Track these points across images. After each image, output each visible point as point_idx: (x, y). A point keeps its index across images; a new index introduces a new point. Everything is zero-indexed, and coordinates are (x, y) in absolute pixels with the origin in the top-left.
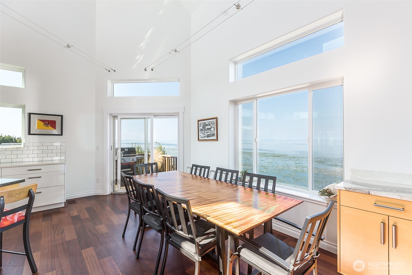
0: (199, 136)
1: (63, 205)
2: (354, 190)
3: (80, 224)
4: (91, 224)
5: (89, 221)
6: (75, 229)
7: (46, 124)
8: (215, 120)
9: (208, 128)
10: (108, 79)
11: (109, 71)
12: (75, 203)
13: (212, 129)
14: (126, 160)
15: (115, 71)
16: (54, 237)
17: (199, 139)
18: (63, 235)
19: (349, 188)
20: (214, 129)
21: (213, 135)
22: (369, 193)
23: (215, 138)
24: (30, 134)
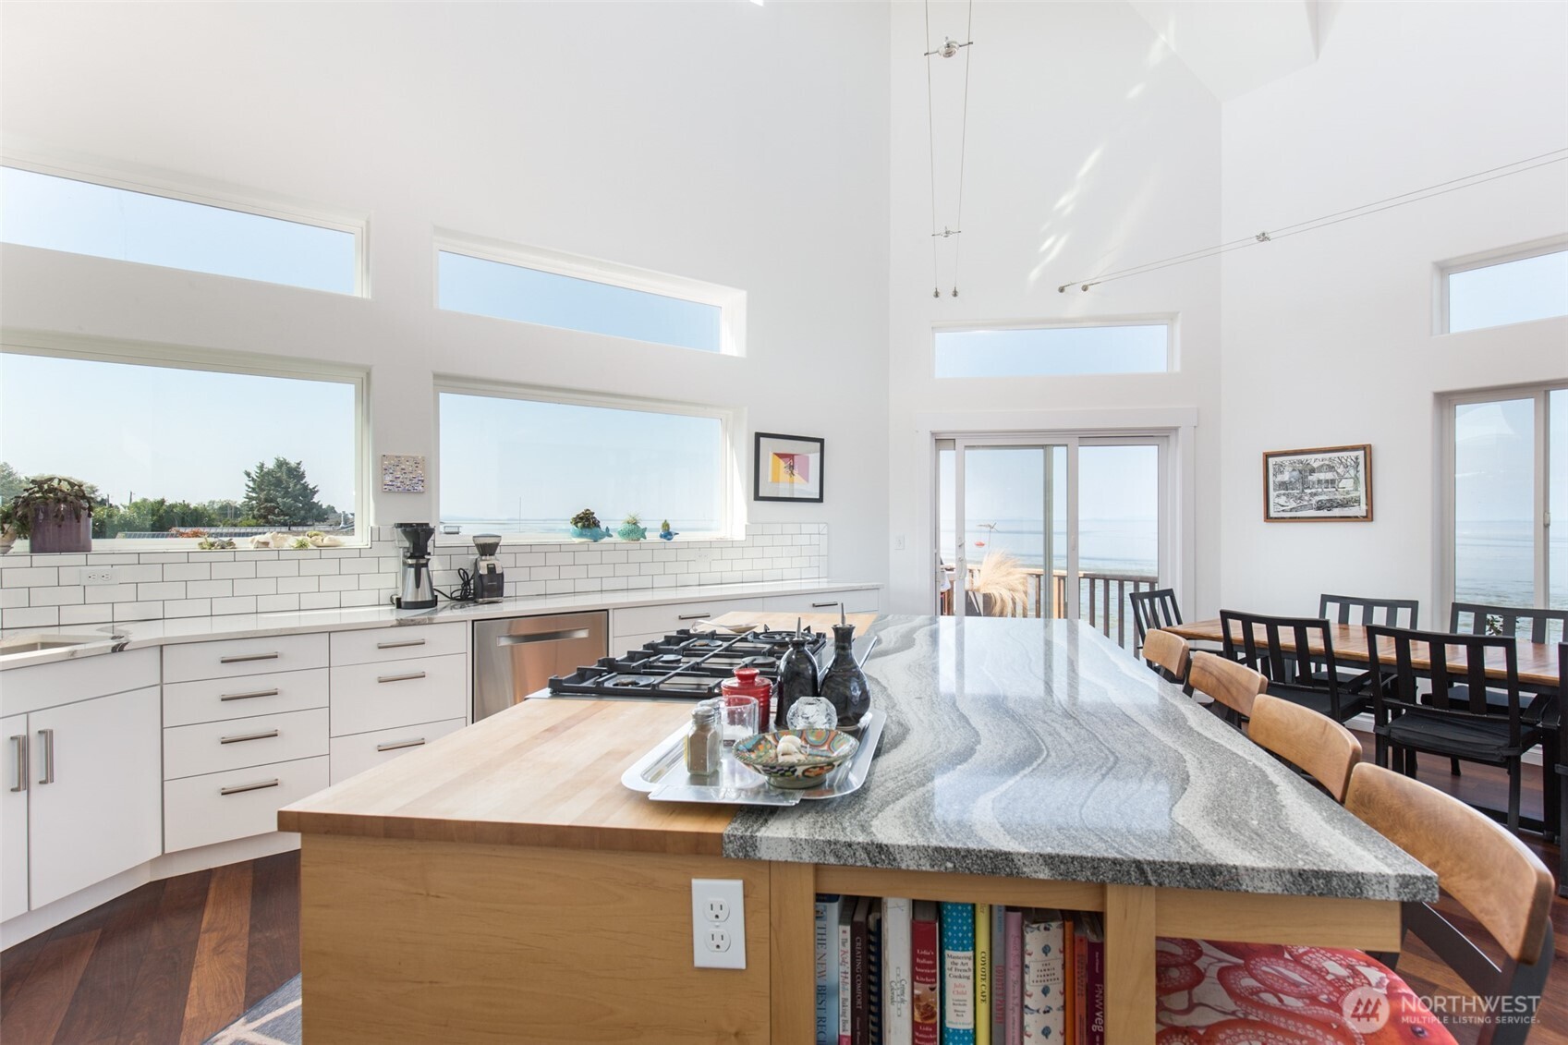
0: (1271, 504)
8: (1359, 453)
9: (1322, 478)
11: (936, 295)
13: (1347, 484)
17: (1267, 516)
20: (1355, 484)
21: (1349, 502)
23: (1356, 511)
24: (757, 497)
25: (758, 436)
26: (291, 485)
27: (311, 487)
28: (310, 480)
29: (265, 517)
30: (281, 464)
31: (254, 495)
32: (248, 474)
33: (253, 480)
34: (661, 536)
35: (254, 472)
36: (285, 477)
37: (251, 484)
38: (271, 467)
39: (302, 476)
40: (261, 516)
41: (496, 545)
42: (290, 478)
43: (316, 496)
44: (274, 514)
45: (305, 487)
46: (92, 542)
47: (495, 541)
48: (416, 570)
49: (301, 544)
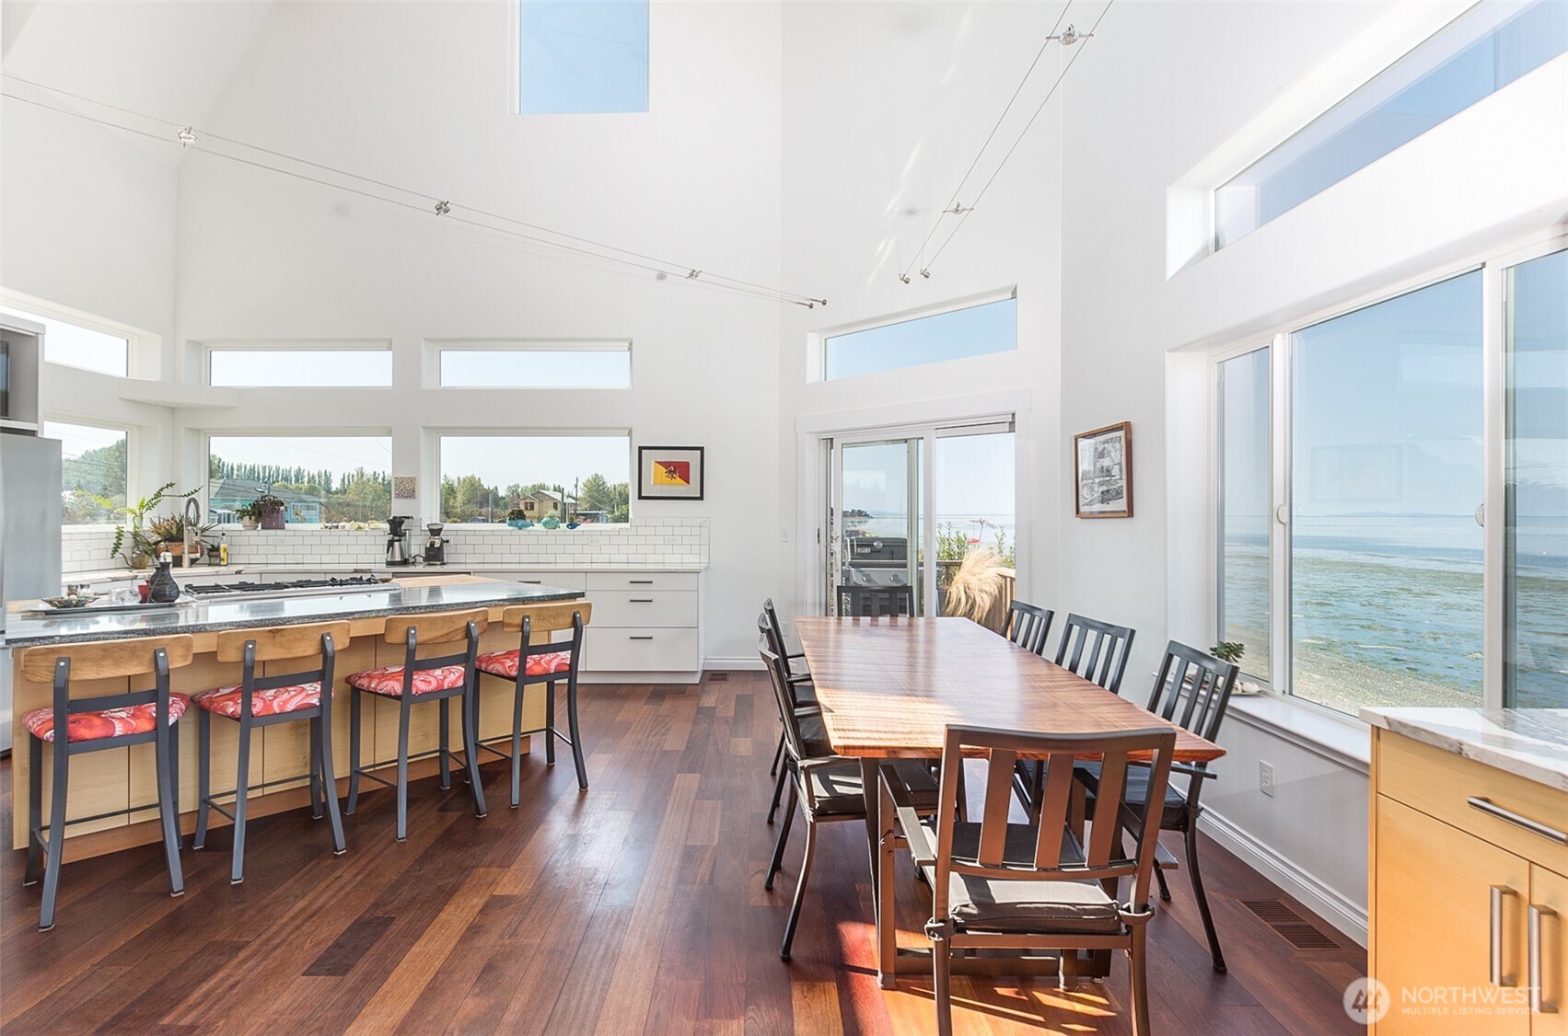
0: (1080, 497)
1: (696, 680)
2: (1414, 733)
3: (706, 725)
4: (728, 731)
5: (727, 723)
6: (691, 733)
7: (670, 471)
8: (1122, 433)
9: (1102, 468)
10: (811, 331)
11: (811, 307)
12: (725, 679)
13: (1116, 471)
14: (874, 577)
15: (824, 303)
16: (647, 737)
17: (1078, 512)
18: (664, 738)
19: (1400, 723)
20: (1121, 470)
21: (1118, 494)
22: (1461, 749)
23: (1121, 504)
24: (641, 496)
25: (641, 449)
41: (441, 530)
46: (286, 525)
47: (439, 527)
48: (391, 544)
49: (360, 528)
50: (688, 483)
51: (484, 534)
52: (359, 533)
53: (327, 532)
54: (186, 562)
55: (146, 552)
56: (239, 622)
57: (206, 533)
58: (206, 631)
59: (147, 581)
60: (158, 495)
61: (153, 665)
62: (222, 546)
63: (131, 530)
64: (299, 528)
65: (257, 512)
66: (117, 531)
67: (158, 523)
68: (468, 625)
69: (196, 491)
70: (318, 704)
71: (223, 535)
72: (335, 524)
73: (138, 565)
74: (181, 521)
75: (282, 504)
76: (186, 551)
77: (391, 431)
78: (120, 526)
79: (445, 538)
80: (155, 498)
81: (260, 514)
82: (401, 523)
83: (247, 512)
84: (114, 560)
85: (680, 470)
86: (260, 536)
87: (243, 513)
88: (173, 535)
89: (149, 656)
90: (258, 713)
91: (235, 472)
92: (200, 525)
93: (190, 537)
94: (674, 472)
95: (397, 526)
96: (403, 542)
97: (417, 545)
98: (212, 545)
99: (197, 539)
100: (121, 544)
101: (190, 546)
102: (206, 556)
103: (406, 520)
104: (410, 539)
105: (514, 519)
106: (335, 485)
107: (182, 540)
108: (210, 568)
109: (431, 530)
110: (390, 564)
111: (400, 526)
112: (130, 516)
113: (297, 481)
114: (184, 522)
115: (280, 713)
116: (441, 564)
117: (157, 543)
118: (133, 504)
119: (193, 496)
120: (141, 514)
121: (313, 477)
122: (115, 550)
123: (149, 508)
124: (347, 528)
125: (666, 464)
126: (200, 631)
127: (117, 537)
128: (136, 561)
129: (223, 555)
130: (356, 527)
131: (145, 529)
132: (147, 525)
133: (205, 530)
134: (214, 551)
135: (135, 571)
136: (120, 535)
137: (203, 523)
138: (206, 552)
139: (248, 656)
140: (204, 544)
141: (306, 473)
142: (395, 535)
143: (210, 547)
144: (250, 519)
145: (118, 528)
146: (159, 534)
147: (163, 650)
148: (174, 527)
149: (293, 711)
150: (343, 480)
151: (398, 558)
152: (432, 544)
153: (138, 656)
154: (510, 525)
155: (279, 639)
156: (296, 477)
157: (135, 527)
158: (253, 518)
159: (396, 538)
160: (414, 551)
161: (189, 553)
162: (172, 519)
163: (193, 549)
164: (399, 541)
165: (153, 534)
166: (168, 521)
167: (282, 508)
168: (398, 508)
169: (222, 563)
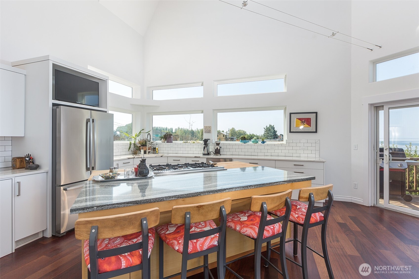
7: (303, 122)
11: (372, 50)
24: (290, 132)
25: (291, 114)
26: (272, 130)
27: (276, 130)
28: (276, 129)
29: (267, 137)
30: (270, 126)
31: (266, 133)
32: (264, 128)
33: (265, 129)
34: (262, 143)
35: (265, 127)
36: (271, 129)
37: (265, 130)
38: (269, 127)
39: (274, 128)
40: (266, 137)
42: (272, 129)
43: (277, 133)
44: (269, 137)
45: (275, 131)
46: (173, 141)
47: (219, 143)
48: (204, 148)
49: (194, 142)
50: (311, 126)
51: (233, 145)
52: (193, 144)
53: (185, 144)
54: (147, 152)
55: (137, 149)
56: (178, 196)
57: (152, 144)
58: (164, 201)
59: (137, 166)
60: (140, 132)
61: (140, 228)
62: (157, 148)
63: (133, 143)
64: (177, 142)
65: (165, 137)
66: (130, 143)
67: (140, 141)
68: (286, 200)
69: (149, 131)
70: (217, 245)
71: (157, 144)
72: (187, 141)
73: (135, 153)
74: (146, 140)
75: (172, 135)
76: (147, 149)
77: (203, 111)
78: (131, 141)
79: (221, 146)
80: (139, 133)
81: (166, 138)
82: (207, 141)
83: (163, 137)
84: (129, 151)
85: (307, 121)
86: (166, 145)
87: (161, 138)
88: (144, 144)
89: (138, 223)
90: (191, 252)
91: (154, 128)
92: (151, 142)
93: (148, 145)
94: (304, 122)
95: (206, 141)
96: (208, 147)
97: (212, 148)
98: (154, 147)
99: (150, 146)
100: (131, 147)
101: (148, 148)
102: (152, 151)
103: (209, 140)
104: (209, 146)
105: (242, 140)
106: (174, 131)
107: (146, 146)
108: (153, 155)
109: (216, 144)
110: (204, 154)
111: (207, 142)
112: (133, 139)
113: (166, 130)
114: (147, 141)
115: (200, 251)
116: (220, 155)
117: (140, 147)
118: (134, 135)
119: (149, 133)
120: (136, 138)
121: (169, 129)
122: (129, 149)
123: (138, 136)
124: (190, 142)
125: (300, 119)
126: (161, 201)
127: (130, 145)
128: (134, 152)
129: (157, 151)
130: (193, 142)
131: (137, 142)
132: (137, 141)
133: (152, 143)
134: (154, 149)
135: (134, 155)
136: (130, 144)
137: (152, 141)
138: (152, 149)
139: (187, 221)
140: (152, 147)
141: (168, 129)
142: (205, 145)
143: (153, 148)
144: (163, 139)
145: (130, 142)
146: (140, 144)
147: (145, 219)
148: (144, 142)
149: (206, 250)
150: (175, 130)
151: (206, 153)
152: (217, 148)
153: (133, 224)
154: (241, 142)
155: (201, 211)
156: (166, 129)
157: (134, 142)
158: (164, 139)
159: (206, 146)
160: (210, 150)
161: (148, 150)
162: (144, 140)
163: (149, 149)
164: (207, 147)
165: (139, 144)
166: (143, 140)
167: (172, 136)
168: (205, 136)
169: (157, 153)
